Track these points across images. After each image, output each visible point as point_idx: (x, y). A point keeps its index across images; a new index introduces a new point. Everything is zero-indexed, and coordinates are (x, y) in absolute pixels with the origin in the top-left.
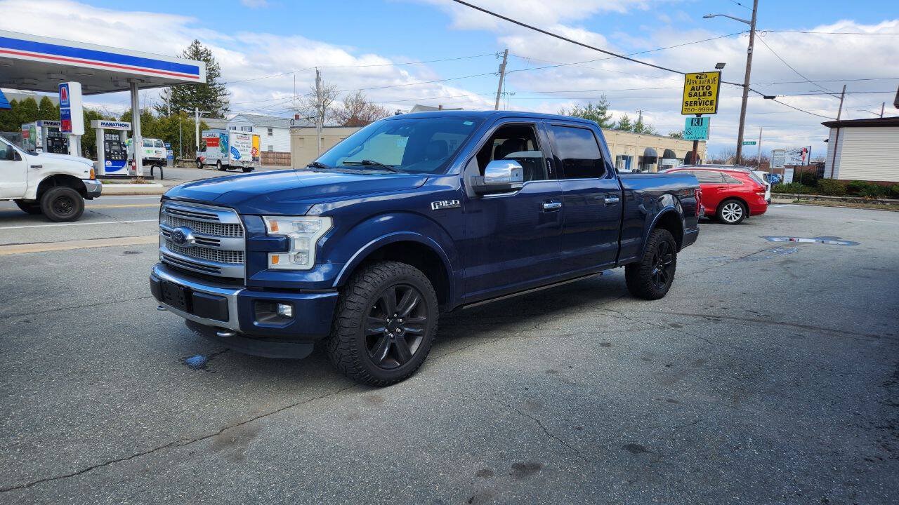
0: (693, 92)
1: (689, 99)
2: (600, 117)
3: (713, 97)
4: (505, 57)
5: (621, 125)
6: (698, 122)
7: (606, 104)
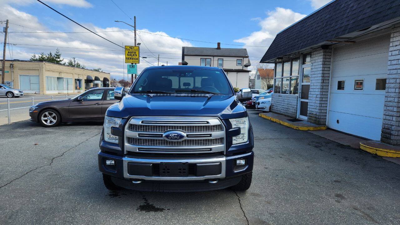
0: (129, 54)
1: (128, 57)
2: (57, 59)
3: (137, 57)
4: (7, 24)
5: (69, 64)
6: (133, 67)
7: (60, 53)
